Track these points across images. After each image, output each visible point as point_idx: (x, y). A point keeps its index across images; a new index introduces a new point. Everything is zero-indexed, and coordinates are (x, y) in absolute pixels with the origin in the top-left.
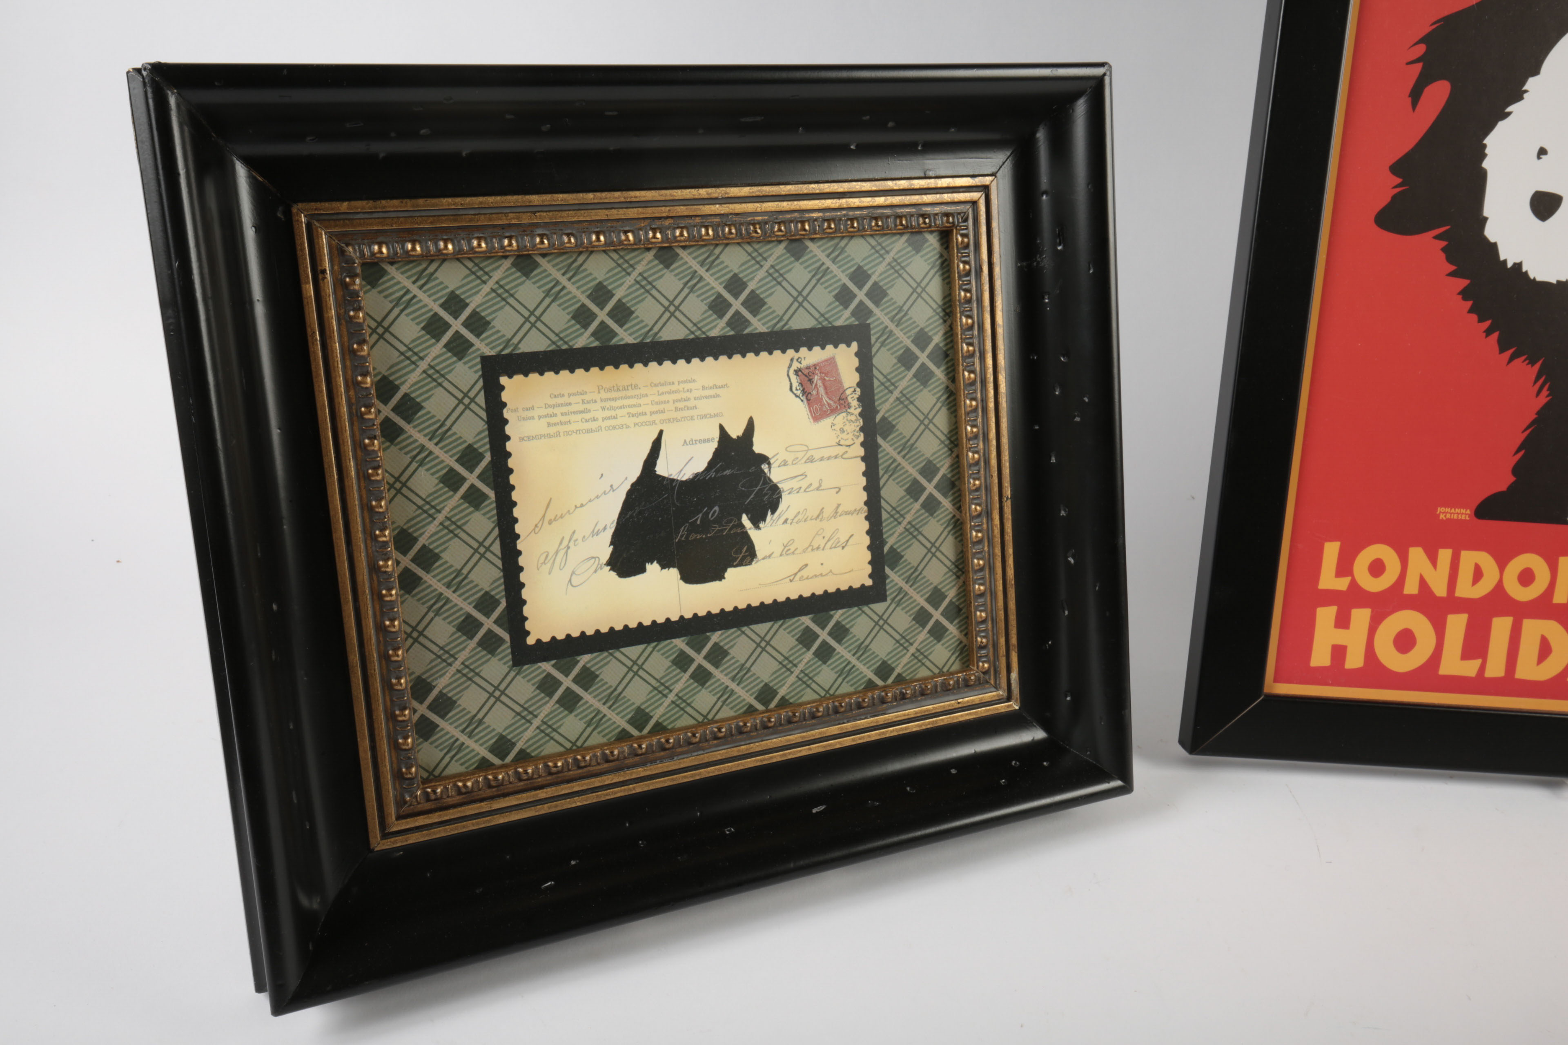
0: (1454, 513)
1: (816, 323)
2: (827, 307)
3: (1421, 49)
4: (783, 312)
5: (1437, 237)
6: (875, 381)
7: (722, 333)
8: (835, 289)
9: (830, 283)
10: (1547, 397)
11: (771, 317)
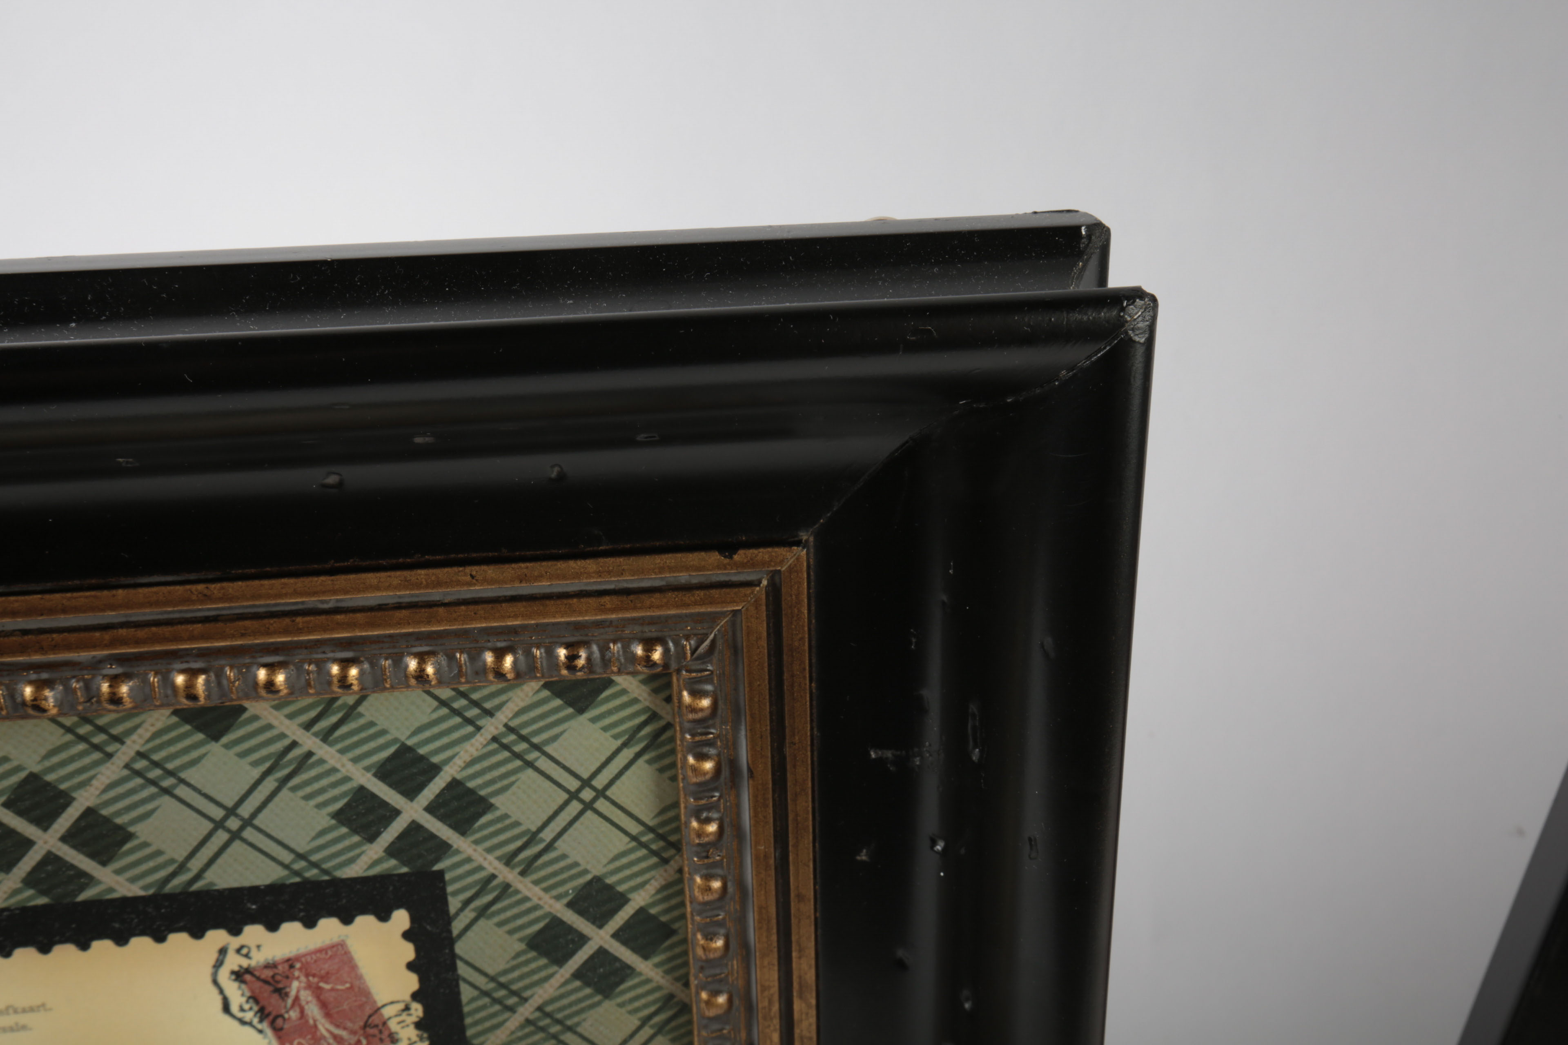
1: (285, 872)
2: (314, 838)
4: (185, 854)
6: (463, 987)
7: (13, 901)
8: (335, 799)
9: (316, 786)
11: (151, 864)
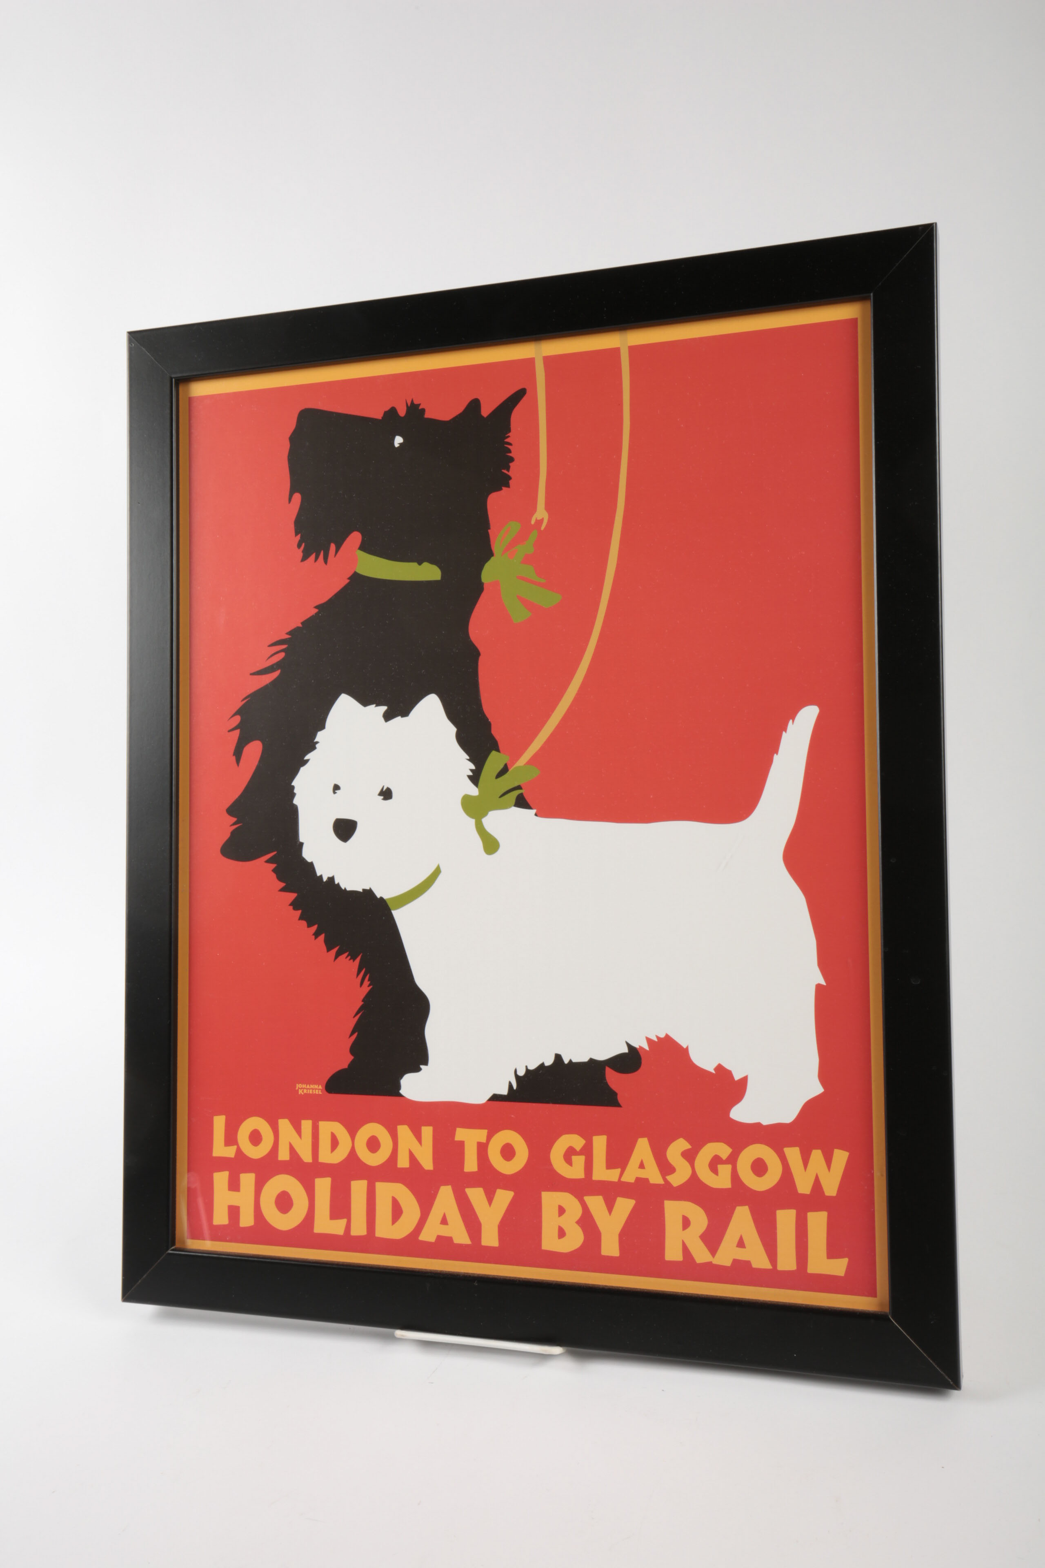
0: (310, 1089)
3: (237, 719)
5: (267, 862)
10: (368, 986)
